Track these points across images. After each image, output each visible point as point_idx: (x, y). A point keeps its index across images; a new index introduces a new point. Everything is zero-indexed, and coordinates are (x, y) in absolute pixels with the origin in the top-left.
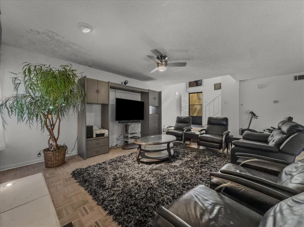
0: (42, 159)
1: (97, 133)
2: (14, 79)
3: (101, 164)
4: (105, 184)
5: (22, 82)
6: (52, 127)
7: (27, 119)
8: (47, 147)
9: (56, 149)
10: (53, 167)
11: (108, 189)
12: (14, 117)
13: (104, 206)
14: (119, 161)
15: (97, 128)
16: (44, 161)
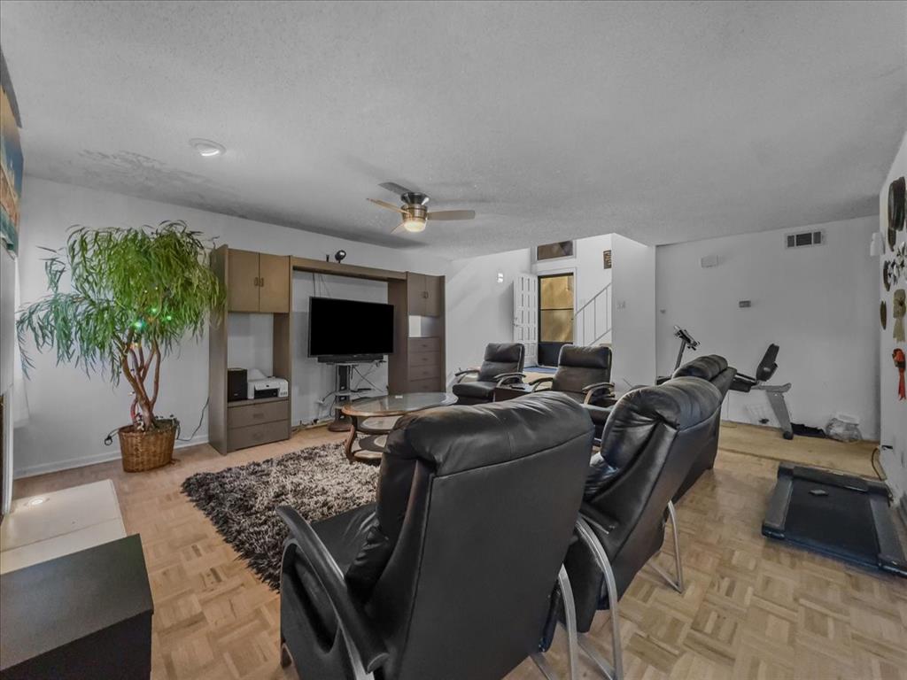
0: (114, 453)
1: (257, 389)
2: (49, 263)
3: (258, 465)
4: (251, 503)
5: (68, 267)
6: (142, 373)
7: (78, 353)
8: (130, 422)
9: (150, 426)
10: (143, 470)
11: (257, 512)
12: (50, 350)
13: (238, 543)
14: (305, 459)
15: (261, 376)
16: (121, 457)
